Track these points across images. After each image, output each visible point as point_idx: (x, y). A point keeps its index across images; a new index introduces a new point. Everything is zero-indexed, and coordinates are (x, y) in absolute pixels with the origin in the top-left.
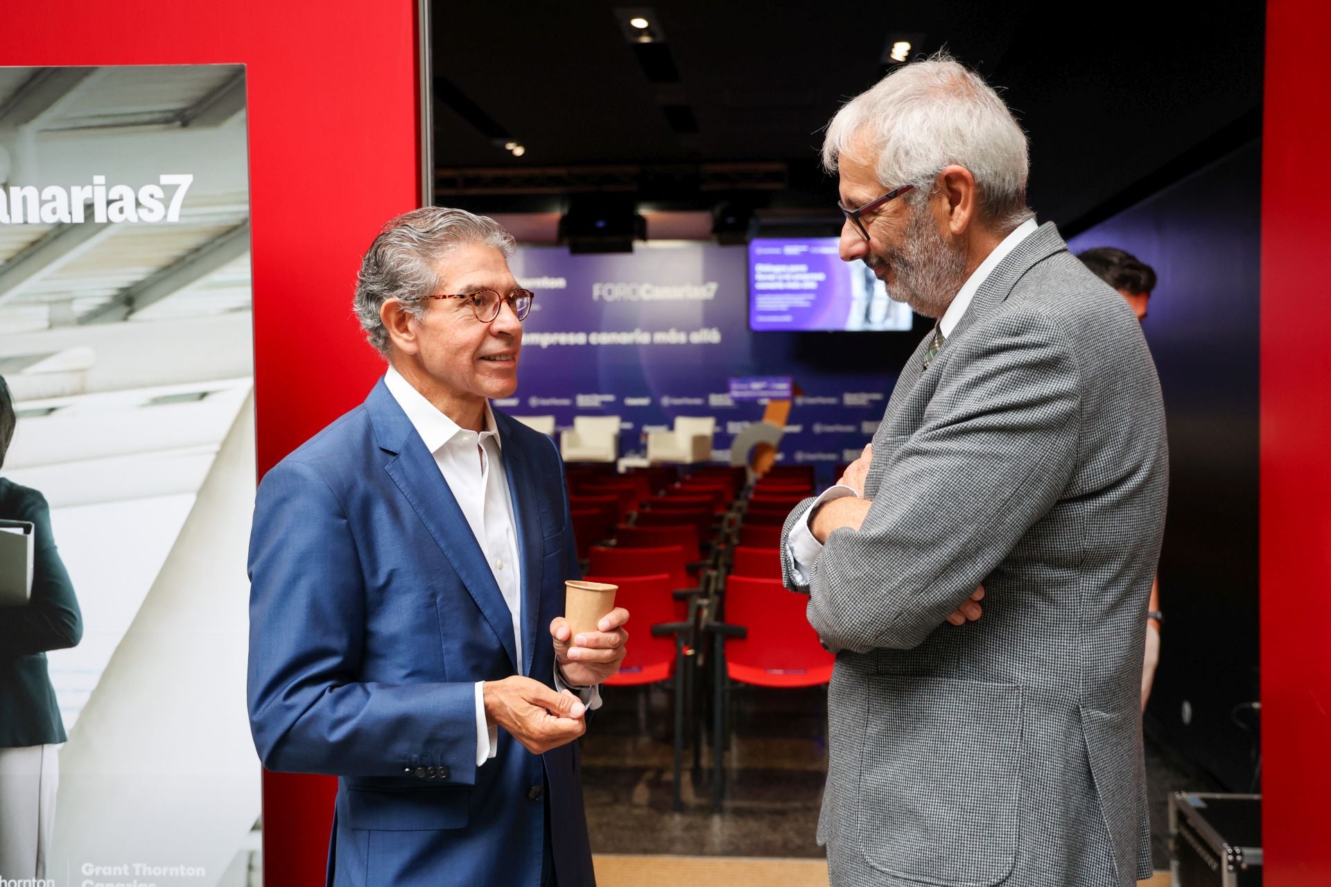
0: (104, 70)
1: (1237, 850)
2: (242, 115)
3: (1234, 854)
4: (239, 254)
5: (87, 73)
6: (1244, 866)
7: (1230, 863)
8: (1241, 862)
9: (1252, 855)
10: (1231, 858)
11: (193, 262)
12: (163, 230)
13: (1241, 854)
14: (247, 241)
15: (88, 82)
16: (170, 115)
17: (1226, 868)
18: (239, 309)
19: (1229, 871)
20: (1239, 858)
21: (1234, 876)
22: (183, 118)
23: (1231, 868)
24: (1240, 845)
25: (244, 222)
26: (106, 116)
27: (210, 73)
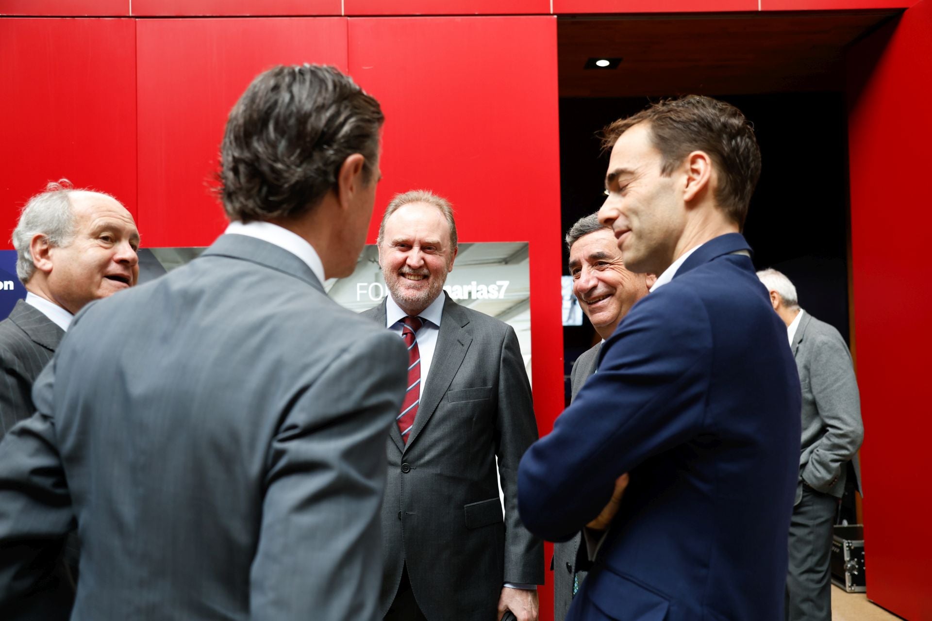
0: (477, 244)
1: (850, 541)
2: (527, 260)
3: (849, 543)
4: (525, 310)
5: (470, 245)
6: (852, 548)
7: (847, 547)
8: (851, 546)
9: (856, 543)
10: (847, 545)
11: (508, 313)
12: (498, 301)
13: (851, 543)
14: (528, 305)
15: (471, 248)
16: (501, 260)
17: (846, 549)
18: (525, 330)
19: (847, 550)
20: (850, 545)
21: (849, 552)
22: (506, 261)
23: (848, 548)
24: (851, 540)
25: (528, 298)
26: (477, 260)
27: (516, 245)
